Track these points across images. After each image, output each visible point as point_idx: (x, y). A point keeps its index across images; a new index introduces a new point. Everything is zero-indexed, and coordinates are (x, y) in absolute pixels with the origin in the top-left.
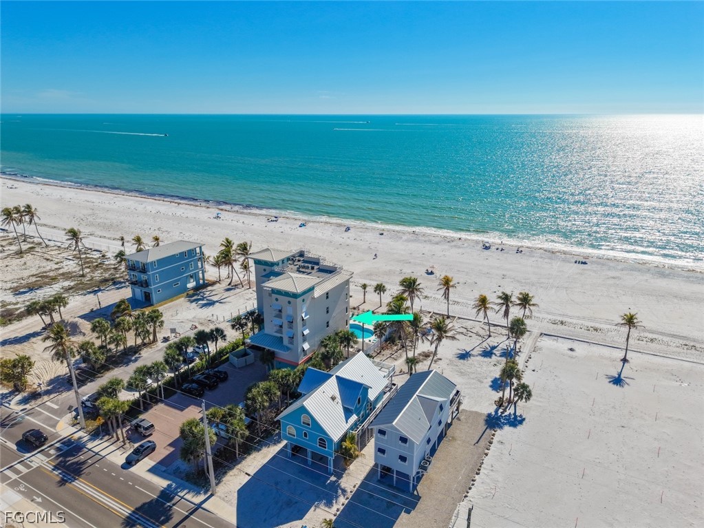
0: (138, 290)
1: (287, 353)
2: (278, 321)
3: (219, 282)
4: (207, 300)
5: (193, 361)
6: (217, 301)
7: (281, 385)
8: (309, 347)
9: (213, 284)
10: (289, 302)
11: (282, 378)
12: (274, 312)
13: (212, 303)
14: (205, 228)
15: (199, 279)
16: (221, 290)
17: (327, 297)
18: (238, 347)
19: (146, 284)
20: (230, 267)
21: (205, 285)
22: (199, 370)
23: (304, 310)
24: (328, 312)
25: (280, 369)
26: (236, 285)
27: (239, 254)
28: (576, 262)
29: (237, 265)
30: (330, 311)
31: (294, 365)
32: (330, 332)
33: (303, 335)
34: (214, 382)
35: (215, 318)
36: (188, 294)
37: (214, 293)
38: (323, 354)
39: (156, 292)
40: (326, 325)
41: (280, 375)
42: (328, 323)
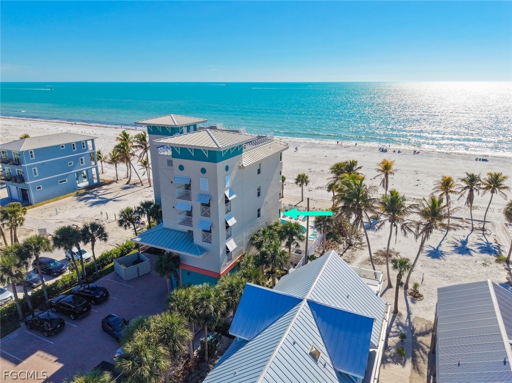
0: (13, 188)
1: (201, 257)
2: (184, 205)
3: (116, 181)
4: (99, 198)
5: (61, 272)
6: (111, 200)
7: (194, 317)
8: (235, 246)
9: (110, 183)
10: (203, 171)
11: (195, 304)
12: (177, 190)
13: (105, 201)
14: (110, 141)
15: (93, 178)
16: (118, 189)
17: (259, 172)
18: (129, 250)
19: (20, 179)
20: (128, 164)
21: (100, 185)
22: (65, 287)
23: (228, 185)
24: (259, 194)
25: (189, 286)
26: (134, 184)
27: (136, 147)
28: (477, 159)
29: (135, 161)
30: (262, 193)
31: (213, 278)
32: (261, 224)
33: (227, 227)
34: (84, 306)
35: (104, 216)
36: (77, 193)
37: (108, 191)
38: (255, 257)
39: (34, 190)
40: (257, 213)
41: (191, 298)
42: (259, 210)
